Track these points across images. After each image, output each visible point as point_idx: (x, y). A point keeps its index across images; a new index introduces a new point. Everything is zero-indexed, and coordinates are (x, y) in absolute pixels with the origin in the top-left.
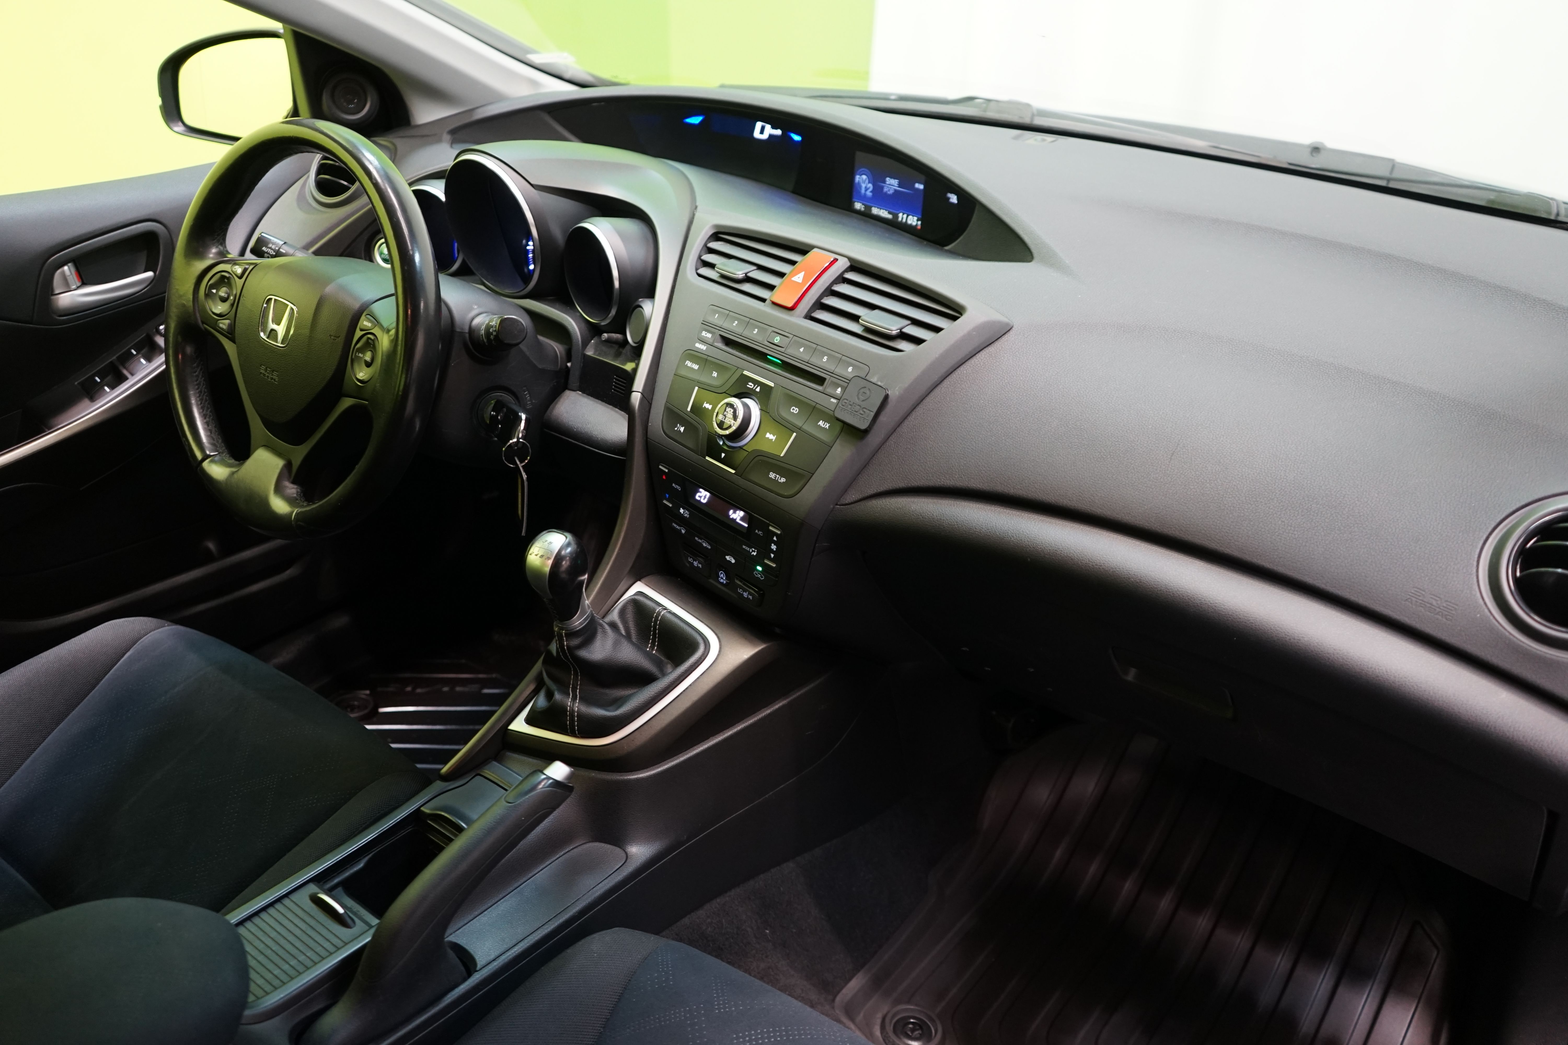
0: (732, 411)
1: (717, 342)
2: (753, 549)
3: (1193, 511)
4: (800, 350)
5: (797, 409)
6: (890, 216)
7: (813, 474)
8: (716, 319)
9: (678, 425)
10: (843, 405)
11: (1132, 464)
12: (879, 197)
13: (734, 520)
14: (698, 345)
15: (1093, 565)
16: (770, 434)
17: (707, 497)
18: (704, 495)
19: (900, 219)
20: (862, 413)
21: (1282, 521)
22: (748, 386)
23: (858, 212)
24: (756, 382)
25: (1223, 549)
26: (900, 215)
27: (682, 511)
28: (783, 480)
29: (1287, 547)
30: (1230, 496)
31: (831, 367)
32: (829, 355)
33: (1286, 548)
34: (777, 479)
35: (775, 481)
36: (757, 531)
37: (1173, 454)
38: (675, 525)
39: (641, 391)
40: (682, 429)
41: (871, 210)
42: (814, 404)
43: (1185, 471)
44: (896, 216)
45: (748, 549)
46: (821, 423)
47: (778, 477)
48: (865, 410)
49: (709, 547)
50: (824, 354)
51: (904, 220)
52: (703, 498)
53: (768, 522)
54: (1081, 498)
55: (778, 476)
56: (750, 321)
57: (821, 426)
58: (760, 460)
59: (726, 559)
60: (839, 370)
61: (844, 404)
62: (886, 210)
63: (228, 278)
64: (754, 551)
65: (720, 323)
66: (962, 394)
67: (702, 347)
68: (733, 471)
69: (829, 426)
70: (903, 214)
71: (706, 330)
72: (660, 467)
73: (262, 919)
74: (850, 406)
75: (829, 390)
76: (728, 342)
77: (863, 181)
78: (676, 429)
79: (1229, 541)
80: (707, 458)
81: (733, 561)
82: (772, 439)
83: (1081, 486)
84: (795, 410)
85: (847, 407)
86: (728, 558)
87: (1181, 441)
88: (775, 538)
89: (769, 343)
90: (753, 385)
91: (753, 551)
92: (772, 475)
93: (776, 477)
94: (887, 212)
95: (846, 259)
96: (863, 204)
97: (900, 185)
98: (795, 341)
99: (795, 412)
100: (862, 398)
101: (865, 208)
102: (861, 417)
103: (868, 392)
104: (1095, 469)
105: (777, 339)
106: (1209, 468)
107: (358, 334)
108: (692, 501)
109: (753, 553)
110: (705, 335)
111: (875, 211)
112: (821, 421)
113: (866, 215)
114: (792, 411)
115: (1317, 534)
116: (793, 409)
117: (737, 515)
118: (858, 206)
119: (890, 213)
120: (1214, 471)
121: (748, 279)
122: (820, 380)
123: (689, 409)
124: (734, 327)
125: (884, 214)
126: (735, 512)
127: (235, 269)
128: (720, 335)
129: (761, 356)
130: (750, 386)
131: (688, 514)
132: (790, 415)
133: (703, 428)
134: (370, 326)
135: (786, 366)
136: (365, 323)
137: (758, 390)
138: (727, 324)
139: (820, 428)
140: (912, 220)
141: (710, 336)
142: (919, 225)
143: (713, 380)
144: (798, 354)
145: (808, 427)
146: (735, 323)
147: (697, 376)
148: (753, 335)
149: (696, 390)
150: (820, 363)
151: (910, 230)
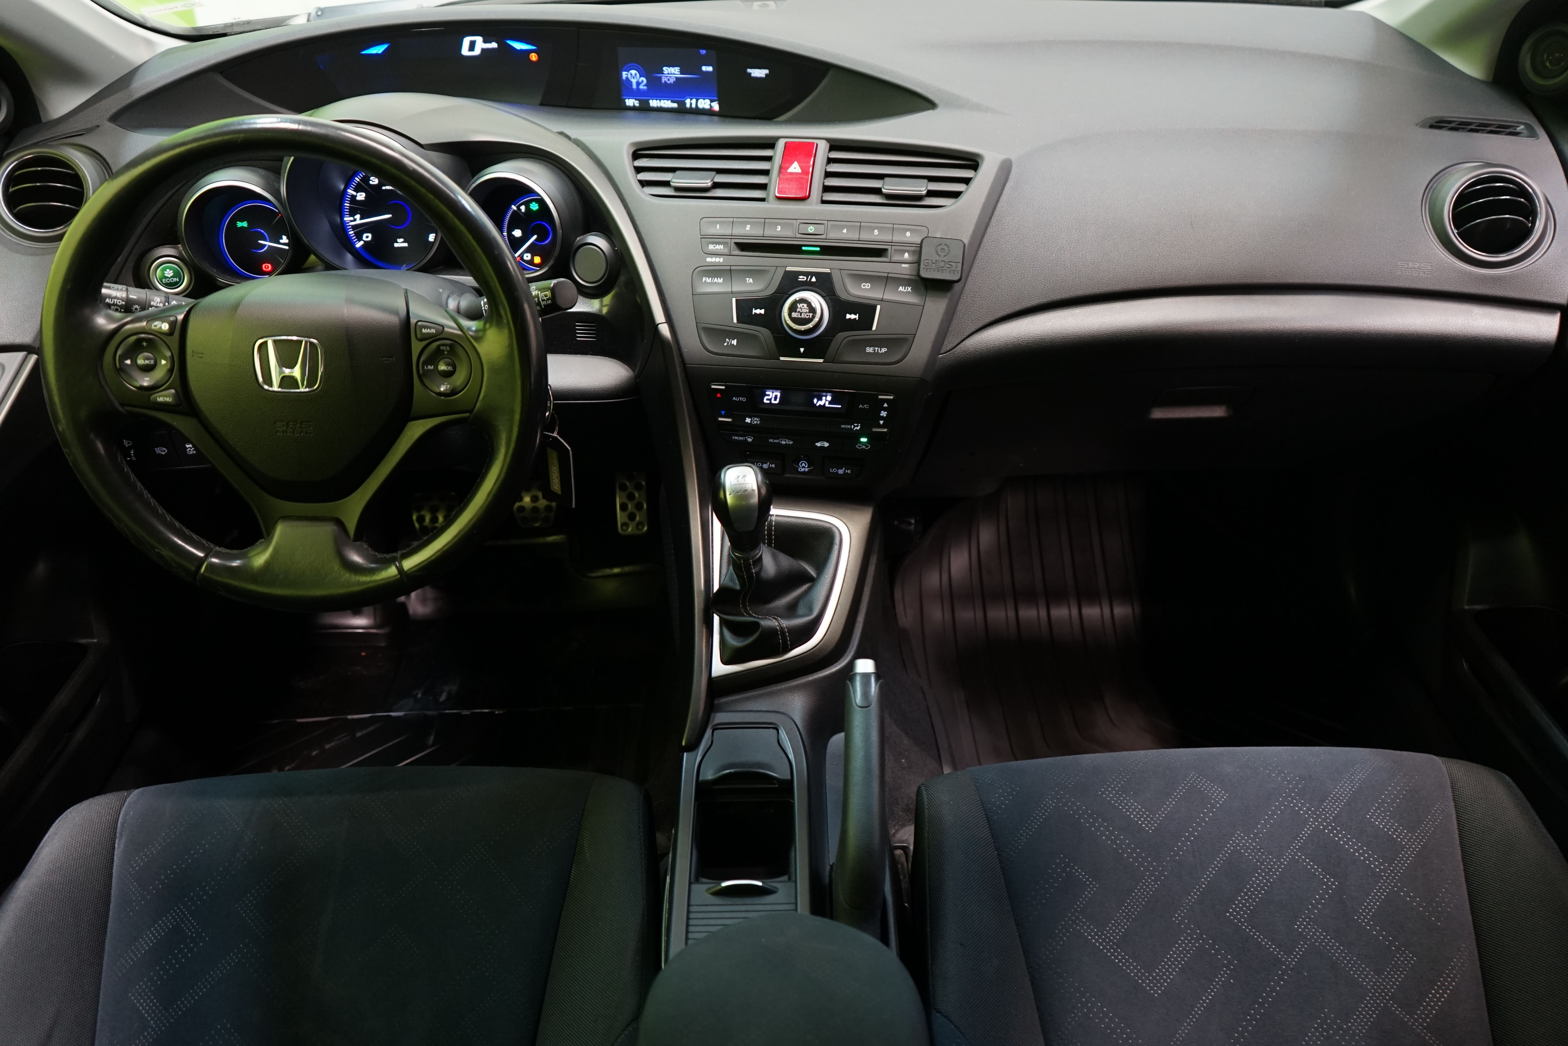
0: (805, 305)
1: (734, 250)
2: (856, 425)
3: (1230, 260)
4: (843, 231)
5: (867, 284)
6: (675, 105)
7: (915, 335)
8: (718, 229)
9: (727, 340)
10: (926, 266)
11: (1168, 241)
12: (658, 89)
13: (822, 407)
14: (709, 260)
15: (1177, 326)
16: (851, 314)
17: (779, 397)
18: (774, 396)
19: (688, 106)
20: (950, 266)
21: (1294, 247)
22: (799, 280)
23: (633, 108)
24: (808, 274)
25: (1262, 281)
26: (688, 101)
27: (748, 420)
28: (884, 350)
29: (1306, 263)
30: (1250, 241)
31: (888, 237)
32: (879, 229)
33: (1305, 265)
34: (876, 351)
35: (875, 355)
36: (861, 406)
37: (1192, 224)
38: (736, 438)
39: (664, 321)
40: (735, 342)
41: (647, 103)
42: (886, 275)
43: (1208, 233)
44: (682, 104)
45: (849, 426)
46: (901, 289)
47: (878, 350)
48: (950, 263)
49: (791, 443)
50: (874, 228)
51: (694, 106)
52: (773, 399)
53: (877, 393)
54: (1144, 279)
55: (876, 348)
56: (765, 221)
57: (903, 291)
58: (851, 341)
59: (817, 446)
60: (897, 238)
61: (926, 264)
62: (668, 100)
63: (148, 340)
64: (857, 426)
65: (728, 231)
66: (1010, 227)
67: (716, 260)
68: (821, 361)
69: (911, 289)
70: (691, 99)
71: (713, 243)
72: (713, 387)
73: (692, 932)
74: (934, 265)
75: (896, 258)
76: (744, 247)
77: (633, 77)
78: (725, 344)
79: (1265, 273)
80: (782, 358)
81: (826, 445)
82: (856, 319)
83: (1140, 270)
85: (931, 266)
86: (819, 444)
87: (1190, 213)
88: (886, 405)
89: (803, 235)
90: (805, 277)
91: (855, 426)
92: (869, 350)
93: (875, 350)
94: (670, 101)
95: (824, 142)
96: (636, 100)
97: (682, 72)
98: (832, 225)
99: (867, 287)
100: (942, 254)
101: (640, 103)
102: (950, 271)
103: (945, 247)
104: (1144, 254)
105: (811, 229)
106: (1224, 226)
107: (416, 347)
108: (762, 406)
109: (856, 428)
110: (714, 248)
111: (654, 103)
112: (901, 287)
113: (644, 108)
114: (863, 287)
115: (1321, 247)
116: (864, 286)
117: (825, 401)
118: (630, 102)
119: (673, 102)
120: (1227, 227)
121: (716, 185)
122: (879, 253)
123: (735, 321)
124: (749, 231)
125: (667, 104)
126: (819, 398)
127: (156, 326)
128: (736, 244)
129: (794, 249)
130: (802, 278)
131: (756, 421)
132: (864, 291)
133: (764, 333)
134: (434, 332)
135: (828, 251)
136: (424, 331)
137: (814, 279)
138: (737, 231)
139: (904, 293)
140: (704, 104)
141: (720, 247)
142: (716, 107)
143: (750, 286)
144: (844, 235)
145: (888, 296)
146: (748, 227)
147: (727, 289)
148: (779, 232)
149: (734, 300)
150: (875, 236)
151: (709, 113)
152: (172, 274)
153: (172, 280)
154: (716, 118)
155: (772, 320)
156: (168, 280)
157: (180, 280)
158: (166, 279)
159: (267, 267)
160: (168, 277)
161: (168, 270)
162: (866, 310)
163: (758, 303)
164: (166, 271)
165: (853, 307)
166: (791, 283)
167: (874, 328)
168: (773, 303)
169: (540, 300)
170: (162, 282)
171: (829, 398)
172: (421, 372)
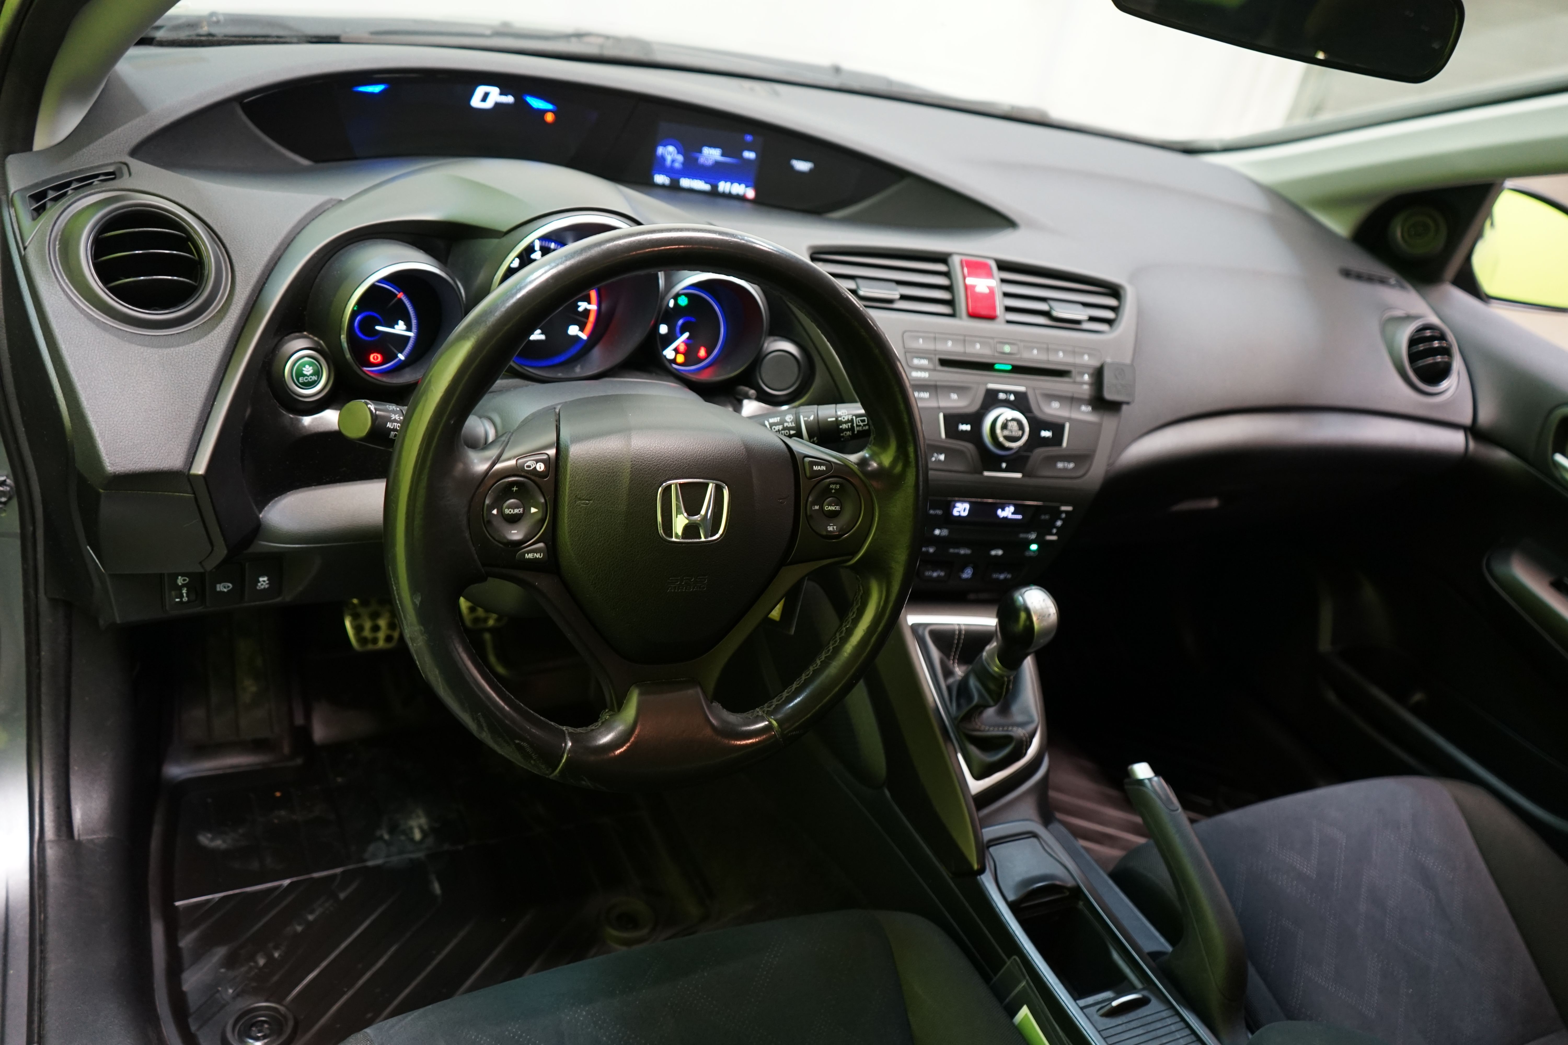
0: (1015, 424)
1: (937, 366)
2: (1030, 533)
4: (1034, 352)
5: (1057, 403)
6: (707, 188)
7: (1095, 452)
8: (921, 344)
9: (935, 455)
10: (1105, 388)
12: (693, 168)
13: (1005, 518)
14: (914, 374)
16: (1045, 432)
17: (967, 508)
18: (963, 509)
19: (721, 189)
20: (1125, 390)
22: (998, 397)
23: (663, 186)
24: (1006, 392)
26: (721, 185)
27: (937, 532)
28: (1071, 466)
31: (1070, 360)
32: (1063, 351)
34: (1065, 467)
35: (1065, 469)
40: (942, 457)
41: (678, 182)
42: (1071, 395)
44: (715, 187)
45: (1024, 535)
46: (1083, 408)
48: (1126, 387)
49: (969, 552)
50: (1060, 351)
51: (727, 190)
52: (962, 511)
53: (1058, 504)
55: (1066, 464)
56: (965, 338)
57: (1085, 411)
58: (1044, 457)
60: (1078, 361)
62: (701, 181)
63: (518, 484)
64: (1032, 535)
65: (930, 346)
67: (924, 375)
68: (1018, 475)
69: (1092, 409)
70: (725, 183)
71: (917, 357)
75: (1078, 379)
76: (945, 363)
77: (670, 153)
78: (934, 459)
80: (986, 474)
81: (1000, 553)
82: (1050, 436)
84: (1056, 405)
86: (993, 553)
88: (1062, 516)
89: (999, 354)
90: (1004, 395)
91: (1029, 535)
92: (1060, 465)
93: (1064, 465)
94: (703, 183)
95: (993, 261)
96: (667, 177)
97: (723, 155)
98: (1025, 346)
99: (1057, 407)
100: (1120, 378)
101: (670, 182)
102: (1125, 393)
105: (1007, 349)
107: (807, 484)
108: (948, 518)
110: (918, 363)
111: (685, 183)
112: (1082, 406)
113: (674, 187)
114: (1052, 406)
116: (1054, 405)
117: (1007, 512)
118: (661, 179)
119: (706, 184)
122: (1060, 374)
123: (943, 435)
124: (950, 348)
126: (1003, 510)
128: (939, 359)
129: (987, 367)
130: (1002, 396)
131: (945, 532)
132: (1054, 410)
133: (968, 447)
134: (825, 469)
135: (1018, 370)
136: (815, 468)
137: (1012, 397)
138: (940, 347)
139: (1085, 413)
140: (738, 189)
141: (924, 362)
142: (751, 193)
143: (955, 402)
144: (1034, 356)
145: (1076, 415)
146: (950, 343)
147: (933, 404)
148: (977, 351)
149: (941, 416)
150: (1060, 359)
151: (742, 198)
152: (311, 372)
153: (311, 379)
154: (748, 205)
155: (975, 435)
156: (306, 379)
157: (318, 378)
158: (304, 377)
159: (375, 357)
160: (306, 375)
161: (307, 366)
162: (1058, 428)
163: (964, 418)
164: (305, 367)
165: (1047, 426)
166: (991, 400)
167: (1065, 444)
168: (976, 419)
169: (855, 425)
170: (298, 380)
171: (1012, 509)
172: (808, 513)
